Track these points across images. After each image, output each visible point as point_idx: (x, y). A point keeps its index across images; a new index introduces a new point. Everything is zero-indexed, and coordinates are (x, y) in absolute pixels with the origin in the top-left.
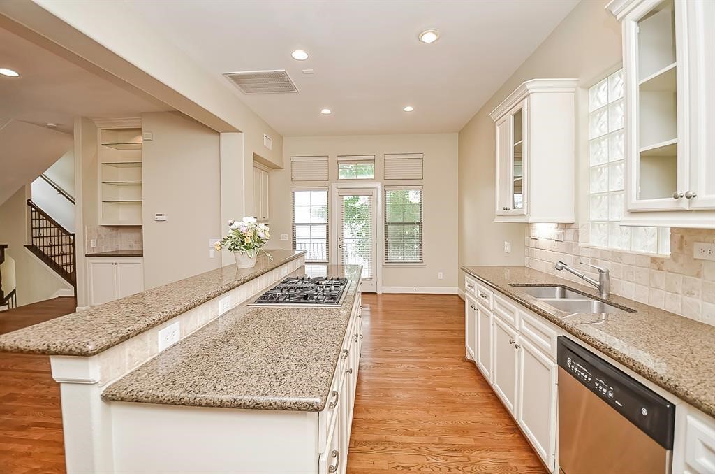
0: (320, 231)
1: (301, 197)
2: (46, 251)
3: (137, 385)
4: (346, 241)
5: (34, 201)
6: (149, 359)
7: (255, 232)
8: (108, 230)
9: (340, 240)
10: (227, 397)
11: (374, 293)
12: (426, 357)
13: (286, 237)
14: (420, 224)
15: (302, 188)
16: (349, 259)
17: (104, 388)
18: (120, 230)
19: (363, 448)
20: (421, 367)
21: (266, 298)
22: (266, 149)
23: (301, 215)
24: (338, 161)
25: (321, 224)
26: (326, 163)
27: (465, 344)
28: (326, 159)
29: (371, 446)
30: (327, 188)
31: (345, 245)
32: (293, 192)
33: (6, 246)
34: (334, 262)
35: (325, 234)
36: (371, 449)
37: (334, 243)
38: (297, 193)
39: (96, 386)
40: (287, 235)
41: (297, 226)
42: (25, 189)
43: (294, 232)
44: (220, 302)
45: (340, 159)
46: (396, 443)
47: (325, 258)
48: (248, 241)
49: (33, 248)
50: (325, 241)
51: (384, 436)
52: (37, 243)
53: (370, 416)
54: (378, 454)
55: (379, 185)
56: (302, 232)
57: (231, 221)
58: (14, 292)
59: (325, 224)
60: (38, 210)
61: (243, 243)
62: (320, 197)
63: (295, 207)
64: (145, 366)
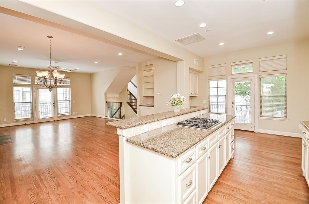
0: (222, 100)
1: (213, 84)
2: (131, 104)
3: (133, 139)
4: (236, 104)
5: (129, 89)
6: (139, 134)
7: (179, 99)
8: (145, 98)
9: (233, 103)
10: (150, 147)
11: (253, 132)
12: (273, 168)
13: (205, 101)
14: (285, 96)
15: (213, 80)
16: (238, 112)
17: (126, 138)
18: (149, 98)
19: (220, 194)
20: (267, 172)
21: (181, 124)
22: (195, 65)
23: (213, 92)
24: (231, 65)
25: (222, 96)
26: (225, 67)
27: (301, 167)
28: (225, 65)
29: (224, 195)
30: (226, 79)
31: (236, 106)
32: (209, 82)
33: (122, 102)
34: (229, 114)
35: (225, 100)
36: (224, 196)
37: (230, 105)
38: (211, 82)
39: (124, 137)
40: (206, 100)
41: (211, 97)
42: (126, 86)
43: (209, 100)
44: (163, 122)
45: (232, 64)
46: (238, 198)
47: (224, 112)
48: (177, 102)
49: (128, 103)
50: (225, 104)
51: (232, 193)
52: (130, 101)
53: (228, 183)
54: (227, 199)
55: (256, 76)
56: (213, 100)
57: (172, 95)
58: (124, 115)
59: (224, 96)
60: (129, 92)
61: (175, 103)
62: (222, 83)
63: (210, 89)
64: (137, 136)
